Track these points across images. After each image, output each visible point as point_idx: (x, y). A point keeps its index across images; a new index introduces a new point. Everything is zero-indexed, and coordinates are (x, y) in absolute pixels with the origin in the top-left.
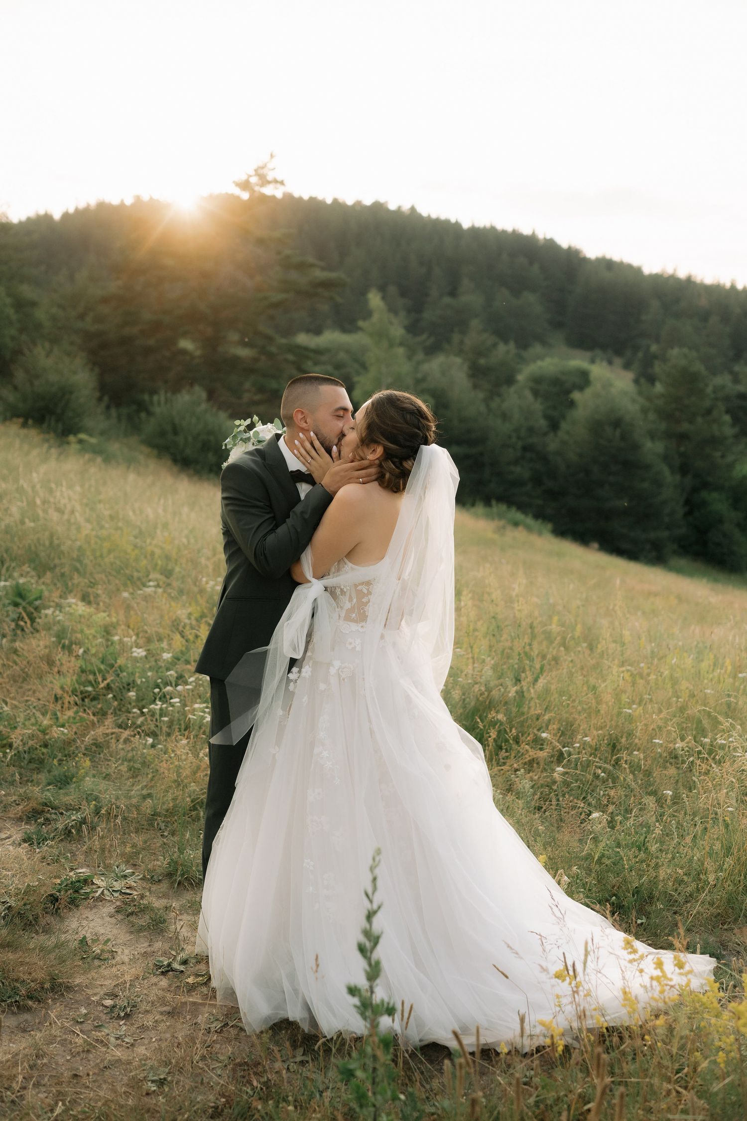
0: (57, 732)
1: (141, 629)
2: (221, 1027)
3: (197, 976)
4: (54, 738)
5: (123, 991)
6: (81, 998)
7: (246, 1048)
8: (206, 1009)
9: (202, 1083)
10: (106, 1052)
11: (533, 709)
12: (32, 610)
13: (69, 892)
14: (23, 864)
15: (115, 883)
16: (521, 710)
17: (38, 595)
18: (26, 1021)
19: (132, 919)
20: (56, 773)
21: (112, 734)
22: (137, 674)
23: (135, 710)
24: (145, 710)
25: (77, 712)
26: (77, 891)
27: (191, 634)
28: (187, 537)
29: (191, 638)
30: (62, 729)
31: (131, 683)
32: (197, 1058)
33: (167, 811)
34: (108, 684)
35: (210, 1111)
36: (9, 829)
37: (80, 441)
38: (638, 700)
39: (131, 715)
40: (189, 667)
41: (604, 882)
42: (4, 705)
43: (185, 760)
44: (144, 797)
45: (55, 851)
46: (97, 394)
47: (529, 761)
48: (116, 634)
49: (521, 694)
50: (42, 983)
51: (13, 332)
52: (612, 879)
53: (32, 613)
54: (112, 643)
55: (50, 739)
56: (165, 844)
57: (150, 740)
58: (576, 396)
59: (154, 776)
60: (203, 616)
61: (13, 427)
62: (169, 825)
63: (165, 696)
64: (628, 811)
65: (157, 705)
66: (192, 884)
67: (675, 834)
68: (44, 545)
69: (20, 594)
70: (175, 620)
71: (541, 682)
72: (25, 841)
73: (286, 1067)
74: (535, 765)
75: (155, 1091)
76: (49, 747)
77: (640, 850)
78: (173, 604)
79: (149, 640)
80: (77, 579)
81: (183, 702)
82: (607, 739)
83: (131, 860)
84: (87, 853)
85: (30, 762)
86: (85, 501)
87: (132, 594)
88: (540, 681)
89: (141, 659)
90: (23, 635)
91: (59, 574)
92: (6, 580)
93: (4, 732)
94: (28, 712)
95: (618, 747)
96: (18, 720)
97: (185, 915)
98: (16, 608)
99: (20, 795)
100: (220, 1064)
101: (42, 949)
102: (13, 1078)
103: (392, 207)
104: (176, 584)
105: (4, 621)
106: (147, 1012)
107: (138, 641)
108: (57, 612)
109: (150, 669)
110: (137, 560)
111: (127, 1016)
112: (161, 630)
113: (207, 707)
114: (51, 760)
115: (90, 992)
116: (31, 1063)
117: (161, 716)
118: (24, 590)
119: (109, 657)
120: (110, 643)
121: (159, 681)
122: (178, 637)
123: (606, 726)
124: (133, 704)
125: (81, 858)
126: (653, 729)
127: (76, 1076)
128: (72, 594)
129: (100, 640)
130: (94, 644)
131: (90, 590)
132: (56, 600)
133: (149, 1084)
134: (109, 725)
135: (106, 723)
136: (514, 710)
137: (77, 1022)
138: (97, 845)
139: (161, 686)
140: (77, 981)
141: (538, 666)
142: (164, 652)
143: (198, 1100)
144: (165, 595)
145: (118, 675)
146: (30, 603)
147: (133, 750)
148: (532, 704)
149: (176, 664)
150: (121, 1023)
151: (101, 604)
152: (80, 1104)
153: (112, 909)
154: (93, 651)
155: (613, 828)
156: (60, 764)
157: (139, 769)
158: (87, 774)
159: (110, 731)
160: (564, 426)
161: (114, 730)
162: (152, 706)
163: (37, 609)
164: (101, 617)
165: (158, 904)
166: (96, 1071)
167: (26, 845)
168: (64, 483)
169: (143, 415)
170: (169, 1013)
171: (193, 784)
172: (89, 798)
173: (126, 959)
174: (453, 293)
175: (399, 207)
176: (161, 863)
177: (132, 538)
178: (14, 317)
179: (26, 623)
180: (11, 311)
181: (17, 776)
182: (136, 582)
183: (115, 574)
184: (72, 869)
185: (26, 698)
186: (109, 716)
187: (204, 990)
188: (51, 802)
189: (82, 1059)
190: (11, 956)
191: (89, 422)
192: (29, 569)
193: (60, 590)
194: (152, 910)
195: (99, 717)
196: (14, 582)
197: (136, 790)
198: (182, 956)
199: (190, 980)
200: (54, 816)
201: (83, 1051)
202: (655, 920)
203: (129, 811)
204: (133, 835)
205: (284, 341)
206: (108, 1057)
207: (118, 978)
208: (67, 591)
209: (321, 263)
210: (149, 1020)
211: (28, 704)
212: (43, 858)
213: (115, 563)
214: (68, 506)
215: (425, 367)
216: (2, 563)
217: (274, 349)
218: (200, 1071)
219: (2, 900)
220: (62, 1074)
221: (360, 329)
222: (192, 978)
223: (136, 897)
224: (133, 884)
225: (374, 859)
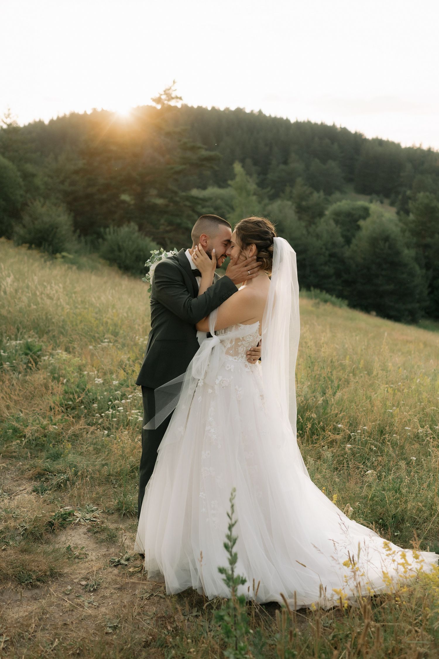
0: (52, 428)
1: (100, 367)
2: (149, 596)
3: (135, 567)
4: (50, 431)
5: (92, 576)
6: (68, 580)
7: (164, 608)
8: (140, 586)
9: (138, 628)
10: (83, 611)
11: (333, 410)
12: (36, 357)
13: (60, 520)
14: (33, 504)
15: (87, 515)
16: (326, 411)
17: (40, 348)
18: (36, 593)
19: (98, 535)
20: (51, 452)
21: (84, 429)
22: (98, 394)
23: (97, 415)
24: (103, 414)
25: (63, 416)
27: (129, 370)
28: (127, 313)
29: (130, 372)
30: (54, 426)
31: (95, 399)
32: (135, 614)
33: (117, 473)
34: (81, 400)
35: (143, 643)
36: (24, 485)
37: (63, 257)
38: (396, 405)
39: (95, 418)
40: (129, 389)
41: (375, 511)
42: (20, 413)
43: (127, 443)
44: (103, 465)
45: (52, 497)
46: (73, 229)
47: (331, 441)
48: (86, 370)
49: (326, 402)
50: (45, 572)
51: (22, 192)
52: (379, 509)
53: (36, 359)
54: (83, 376)
55: (48, 433)
56: (116, 492)
57: (106, 432)
58: (361, 223)
59: (109, 453)
60: (137, 359)
61: (23, 250)
62: (118, 481)
63: (115, 407)
64: (389, 470)
65: (110, 411)
66: (132, 515)
67: (417, 482)
68: (42, 319)
69: (29, 348)
70: (120, 362)
71: (339, 394)
72: (34, 491)
73: (187, 619)
74: (334, 443)
75: (111, 632)
76: (47, 437)
77: (396, 492)
78: (119, 352)
79: (105, 374)
80: (62, 339)
81: (125, 410)
82: (378, 428)
83: (96, 501)
84: (70, 498)
85: (36, 446)
86: (66, 292)
87: (95, 347)
88: (337, 394)
89: (100, 384)
90: (31, 372)
91: (51, 336)
92: (20, 340)
93: (21, 429)
94: (35, 417)
95: (384, 432)
96: (29, 421)
97: (128, 533)
98: (27, 356)
99: (31, 465)
100: (149, 617)
101: (45, 553)
102: (28, 626)
103: (248, 111)
104: (120, 340)
105: (20, 364)
106: (106, 588)
107: (99, 374)
108: (51, 358)
109: (106, 390)
110: (97, 327)
111: (95, 590)
112: (112, 368)
113: (139, 412)
114: (48, 444)
115: (73, 577)
116: (40, 617)
117: (112, 418)
118: (31, 345)
119: (82, 384)
120: (82, 376)
121: (111, 397)
122: (122, 372)
123: (377, 420)
124: (96, 411)
125: (67, 500)
126: (405, 421)
127: (65, 624)
128: (59, 348)
129: (76, 374)
130: (72, 377)
131: (70, 345)
132: (50, 351)
133: (108, 628)
134: (82, 424)
135: (80, 423)
136: (322, 411)
137: (66, 594)
138: (76, 493)
139: (113, 400)
140: (66, 571)
141: (336, 385)
142: (114, 380)
143: (136, 637)
144: (114, 347)
145: (87, 395)
146: (35, 353)
147: (96, 438)
148: (333, 408)
149: (121, 387)
150: (91, 595)
151: (77, 353)
152: (68, 640)
153: (84, 530)
154: (72, 381)
155: (380, 480)
156: (54, 447)
157: (100, 449)
158: (69, 452)
159: (83, 427)
160: (354, 241)
161: (85, 427)
162: (107, 412)
163: (39, 356)
164: (76, 361)
165: (112, 526)
166: (77, 622)
167: (35, 493)
168: (53, 282)
169: (100, 240)
170: (119, 588)
171: (131, 457)
172: (71, 466)
173: (94, 558)
174: (286, 162)
175: (252, 111)
176: (114, 503)
177: (94, 315)
178: (22, 183)
179: (32, 365)
180: (20, 180)
181: (29, 454)
182: (97, 340)
183: (84, 334)
184: (61, 507)
185: (33, 409)
186: (82, 419)
187: (140, 575)
188: (48, 469)
189: (69, 615)
190: (27, 557)
191: (68, 245)
192: (33, 333)
193: (52, 346)
194: (109, 530)
195: (76, 419)
196: (25, 341)
197: (98, 462)
198: (127, 556)
199: (131, 570)
200: (50, 477)
201: (70, 610)
202: (405, 533)
203: (94, 473)
204: (97, 487)
205: (184, 194)
206: (84, 614)
207: (89, 569)
208: (56, 346)
209: (205, 147)
210: (107, 593)
211: (34, 412)
212: (45, 501)
213: (84, 328)
214: (56, 295)
215: (270, 207)
216: (18, 330)
217: (178, 199)
218: (137, 621)
219: (21, 525)
220: (58, 623)
221: (229, 185)
222: (132, 568)
223: (99, 522)
224: (97, 515)
225: (232, 494)
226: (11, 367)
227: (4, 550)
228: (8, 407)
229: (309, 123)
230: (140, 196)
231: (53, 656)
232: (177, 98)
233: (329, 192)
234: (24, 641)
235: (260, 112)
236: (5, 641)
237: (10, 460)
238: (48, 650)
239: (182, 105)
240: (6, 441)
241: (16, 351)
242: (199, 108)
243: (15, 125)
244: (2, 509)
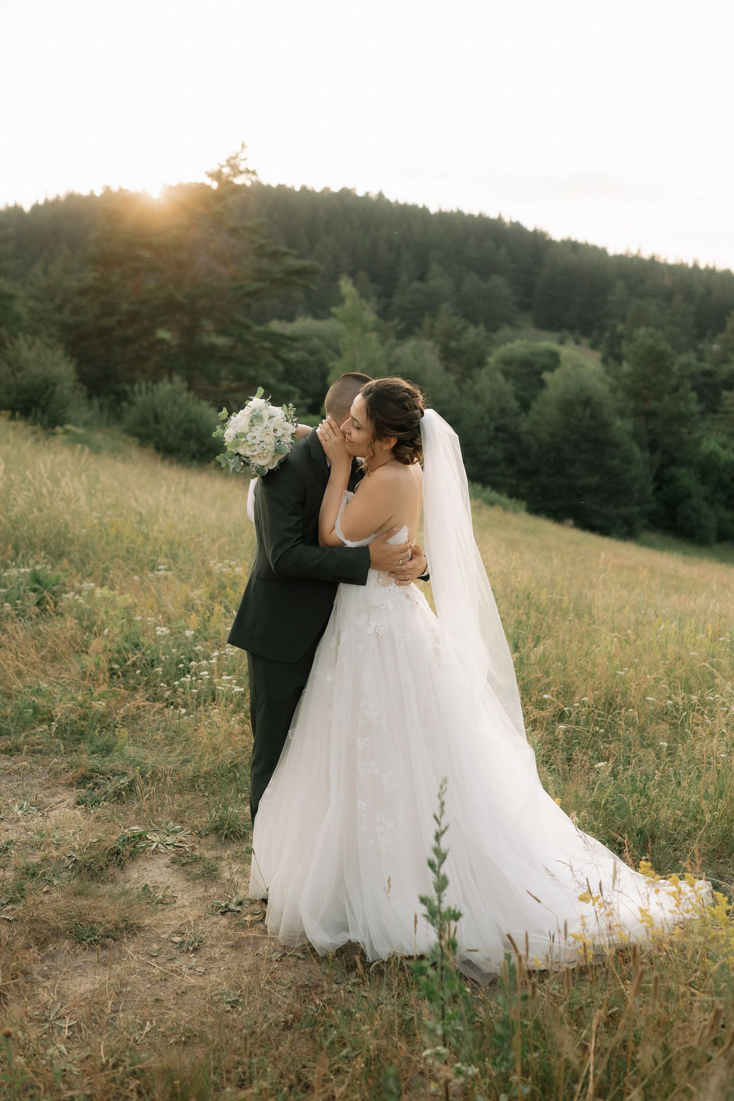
0: (96, 706)
2: (281, 956)
3: (253, 914)
4: (94, 711)
5: (189, 929)
6: (152, 936)
7: (305, 973)
8: (265, 942)
9: (271, 1003)
10: (182, 980)
11: (533, 673)
13: (127, 847)
14: (81, 824)
15: (166, 838)
17: (55, 581)
18: (106, 956)
19: (188, 868)
20: (98, 743)
21: (143, 707)
22: (161, 652)
23: (162, 684)
24: (175, 683)
25: (110, 687)
26: (133, 846)
28: (189, 523)
30: (99, 703)
31: (156, 660)
32: (263, 983)
33: (205, 773)
34: (134, 661)
35: (282, 1025)
36: (62, 794)
37: (67, 432)
39: (159, 689)
41: (610, 825)
42: (40, 683)
44: (182, 763)
45: (109, 812)
47: (533, 720)
48: (138, 615)
49: (520, 660)
50: (116, 925)
52: (618, 821)
54: (134, 624)
55: (89, 712)
56: (207, 803)
57: (183, 711)
58: (546, 376)
59: (188, 744)
61: (2, 420)
62: (209, 786)
64: (628, 762)
65: (186, 678)
66: (237, 836)
67: (673, 779)
69: (37, 580)
70: (188, 601)
72: (79, 803)
73: (343, 988)
74: (538, 724)
75: (230, 1010)
76: (89, 719)
77: (641, 795)
78: (184, 586)
79: (170, 620)
81: (211, 675)
82: (603, 699)
83: (178, 817)
84: (137, 814)
85: (71, 735)
88: (538, 647)
89: (164, 636)
95: (614, 706)
97: (234, 864)
98: (36, 594)
99: (68, 763)
100: (284, 987)
101: (110, 896)
102: (102, 1003)
103: (360, 193)
104: (184, 567)
106: (213, 946)
109: (174, 646)
110: (144, 546)
111: (196, 950)
113: (233, 679)
114: (91, 731)
115: (159, 931)
116: (117, 990)
117: (191, 688)
118: (41, 575)
119: (132, 636)
120: (132, 623)
121: (183, 657)
122: (194, 616)
123: (601, 687)
124: (160, 679)
125: (132, 817)
127: (158, 1000)
129: (123, 620)
130: (117, 625)
131: (107, 575)
133: (224, 1004)
134: (140, 699)
135: (137, 697)
137: (152, 956)
138: (145, 805)
139: (185, 661)
140: (147, 922)
142: (185, 630)
143: (270, 1015)
144: (175, 578)
145: (143, 653)
148: (532, 669)
150: (191, 956)
152: (166, 1023)
153: (167, 861)
154: (117, 631)
155: (616, 777)
156: (100, 735)
157: (174, 738)
158: (126, 743)
159: (141, 704)
160: (535, 406)
161: (145, 703)
162: (182, 679)
163: (55, 594)
165: (208, 855)
166: (176, 996)
167: (81, 806)
169: (124, 404)
170: (232, 946)
171: (228, 748)
172: (134, 764)
174: (422, 278)
175: (367, 194)
176: (204, 820)
181: (62, 747)
182: (145, 566)
184: (125, 828)
186: (140, 691)
187: (261, 926)
188: (97, 769)
189: (161, 987)
190: (84, 902)
192: (45, 556)
194: (204, 860)
195: (131, 691)
197: (173, 757)
198: (238, 898)
199: (248, 918)
200: (102, 781)
201: (161, 980)
202: (658, 857)
204: (178, 796)
206: (185, 984)
207: (182, 919)
209: (293, 252)
210: (216, 953)
212: (98, 818)
215: (398, 352)
217: (250, 337)
218: (267, 993)
219: (68, 855)
220: (146, 999)
221: (334, 315)
222: (249, 916)
223: (188, 849)
224: (183, 838)
225: (441, 787)
227: (47, 892)
230: (189, 332)
232: (248, 171)
233: (493, 326)
236: (70, 1027)
237: (32, 756)
238: (137, 1038)
239: (254, 183)
240: (22, 727)
242: (281, 187)
244: (33, 831)
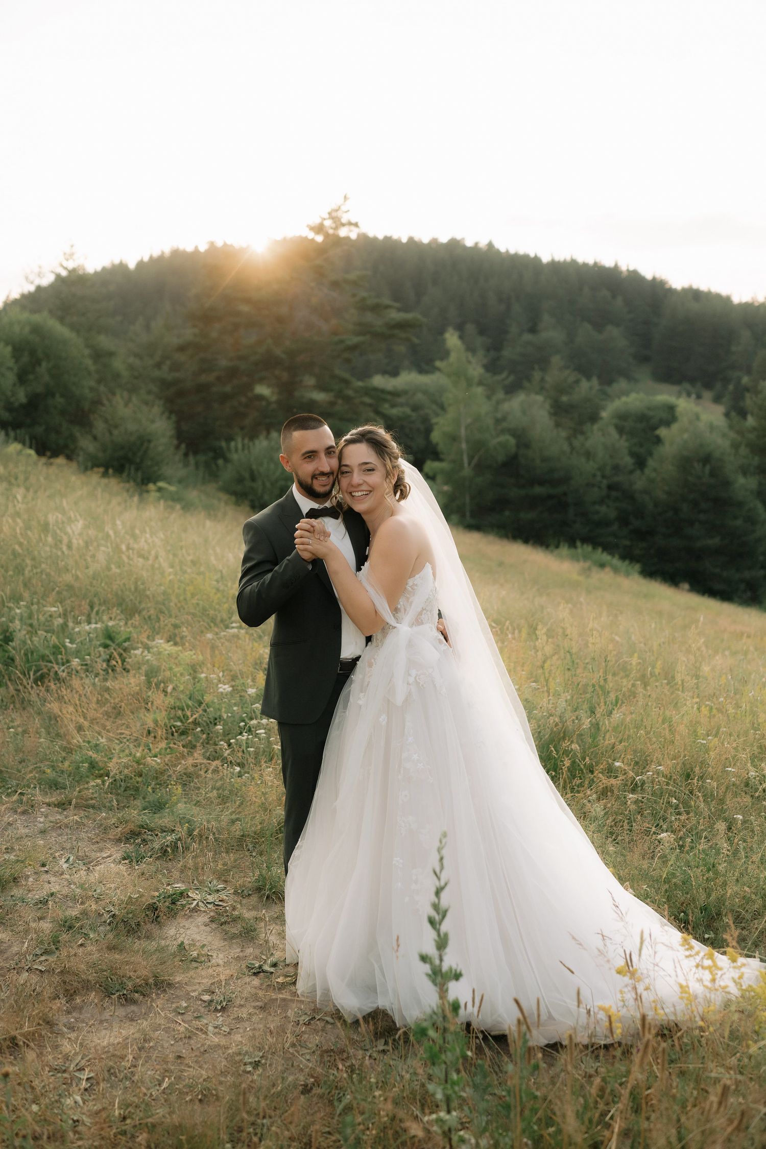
0: (150, 762)
1: (225, 668)
2: (309, 1020)
3: (286, 976)
4: (148, 767)
5: (219, 988)
6: (181, 993)
7: (332, 1038)
8: (295, 1004)
9: (293, 1066)
10: (206, 1039)
11: (607, 740)
12: (122, 651)
13: (167, 904)
14: (124, 879)
15: (208, 896)
16: (596, 740)
17: (128, 636)
18: (133, 1012)
19: (226, 927)
20: (151, 798)
21: (201, 765)
22: (223, 710)
23: (222, 743)
24: (232, 741)
25: (168, 745)
26: (173, 903)
30: (154, 759)
31: (218, 717)
32: (288, 1045)
33: (255, 832)
34: (196, 719)
36: (109, 849)
37: (160, 490)
38: (714, 733)
39: (219, 747)
41: (673, 901)
42: (100, 738)
43: (271, 787)
44: (233, 822)
45: (153, 868)
46: (175, 442)
47: (603, 788)
48: (202, 672)
49: (596, 726)
50: (146, 980)
51: (92, 383)
52: (680, 896)
53: (123, 654)
54: (199, 681)
55: (144, 769)
56: (253, 862)
57: (238, 769)
58: (653, 448)
59: (242, 802)
61: (95, 477)
62: (257, 846)
63: (250, 729)
65: (243, 737)
67: (743, 854)
68: (130, 590)
69: (109, 636)
70: (258, 658)
71: (616, 714)
72: (124, 859)
73: (368, 1055)
74: (609, 793)
75: (250, 1071)
76: (144, 775)
77: (708, 870)
78: (256, 644)
79: (234, 678)
80: (163, 623)
81: (268, 734)
82: (681, 768)
83: (222, 876)
84: (182, 872)
85: (125, 790)
86: (169, 548)
87: (217, 634)
88: (614, 714)
89: (227, 694)
90: (114, 674)
91: (146, 617)
92: (96, 623)
93: (100, 764)
94: (121, 745)
95: (692, 776)
96: (114, 751)
97: (273, 925)
98: (107, 649)
99: (118, 819)
100: (309, 1051)
101: (144, 952)
102: (123, 1058)
103: (469, 243)
105: (96, 662)
106: (241, 1006)
107: (223, 678)
108: (146, 652)
109: (235, 704)
110: (220, 604)
111: (223, 1009)
112: (245, 668)
114: (145, 788)
115: (189, 988)
116: (140, 1045)
117: (247, 746)
118: (113, 632)
119: (197, 693)
120: (196, 680)
121: (245, 715)
123: (680, 756)
124: (220, 737)
126: (726, 759)
127: (179, 1057)
128: (158, 636)
129: (188, 677)
130: (182, 682)
131: (175, 631)
132: (146, 640)
133: (246, 1065)
134: (198, 756)
135: (195, 755)
136: (588, 742)
137: (179, 1013)
138: (191, 863)
139: (246, 720)
140: (178, 979)
142: (248, 688)
143: (290, 1079)
144: (247, 636)
145: (205, 711)
146: (119, 645)
147: (221, 779)
148: (607, 735)
150: (218, 1015)
151: (187, 644)
152: (184, 1081)
153: (206, 919)
156: (153, 792)
157: (228, 796)
158: (179, 800)
159: (199, 762)
160: (651, 463)
161: (203, 761)
162: (239, 737)
163: (127, 649)
164: (188, 656)
165: (248, 915)
166: (198, 1053)
167: (127, 861)
168: (147, 529)
169: (220, 462)
170: (261, 1007)
172: (183, 821)
174: (533, 330)
175: (477, 243)
176: (250, 879)
177: (215, 583)
178: (92, 368)
179: (117, 662)
180: (89, 362)
181: (115, 803)
182: (219, 623)
183: (198, 615)
184: (169, 885)
185: (119, 731)
186: (198, 749)
188: (147, 825)
189: (184, 1044)
190: (117, 956)
191: (167, 470)
192: (117, 612)
193: (148, 632)
194: (243, 919)
195: (189, 749)
196: (103, 625)
197: (225, 818)
198: (272, 959)
199: (280, 980)
200: (150, 837)
201: (185, 1037)
202: (722, 936)
203: (220, 833)
204: (224, 855)
205: (360, 384)
206: (208, 1043)
207: (214, 978)
208: (155, 632)
209: (397, 305)
210: (244, 1013)
211: (122, 736)
212: (142, 874)
213: (198, 604)
214: (153, 553)
215: (506, 406)
216: (92, 607)
217: (350, 393)
218: (290, 1056)
219: (107, 909)
220: (167, 1055)
221: (439, 369)
222: (281, 978)
223: (228, 908)
224: (225, 897)
225: (441, 841)
226: (82, 665)
227: (81, 945)
228: (80, 728)
229: (574, 262)
230: (288, 388)
231: (163, 1101)
232: (350, 224)
233: (607, 379)
234: (117, 1080)
235: (490, 245)
236: (88, 1079)
237: (85, 811)
238: (153, 1093)
239: (359, 235)
240: (78, 782)
241: (91, 640)
242: (387, 239)
243: (81, 272)
244: (75, 884)
